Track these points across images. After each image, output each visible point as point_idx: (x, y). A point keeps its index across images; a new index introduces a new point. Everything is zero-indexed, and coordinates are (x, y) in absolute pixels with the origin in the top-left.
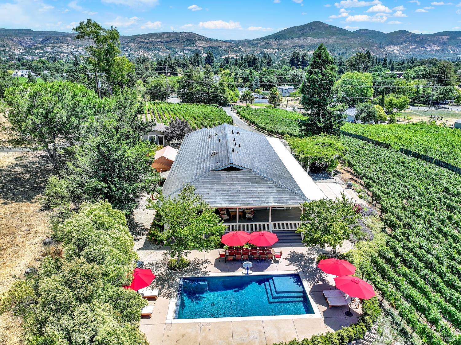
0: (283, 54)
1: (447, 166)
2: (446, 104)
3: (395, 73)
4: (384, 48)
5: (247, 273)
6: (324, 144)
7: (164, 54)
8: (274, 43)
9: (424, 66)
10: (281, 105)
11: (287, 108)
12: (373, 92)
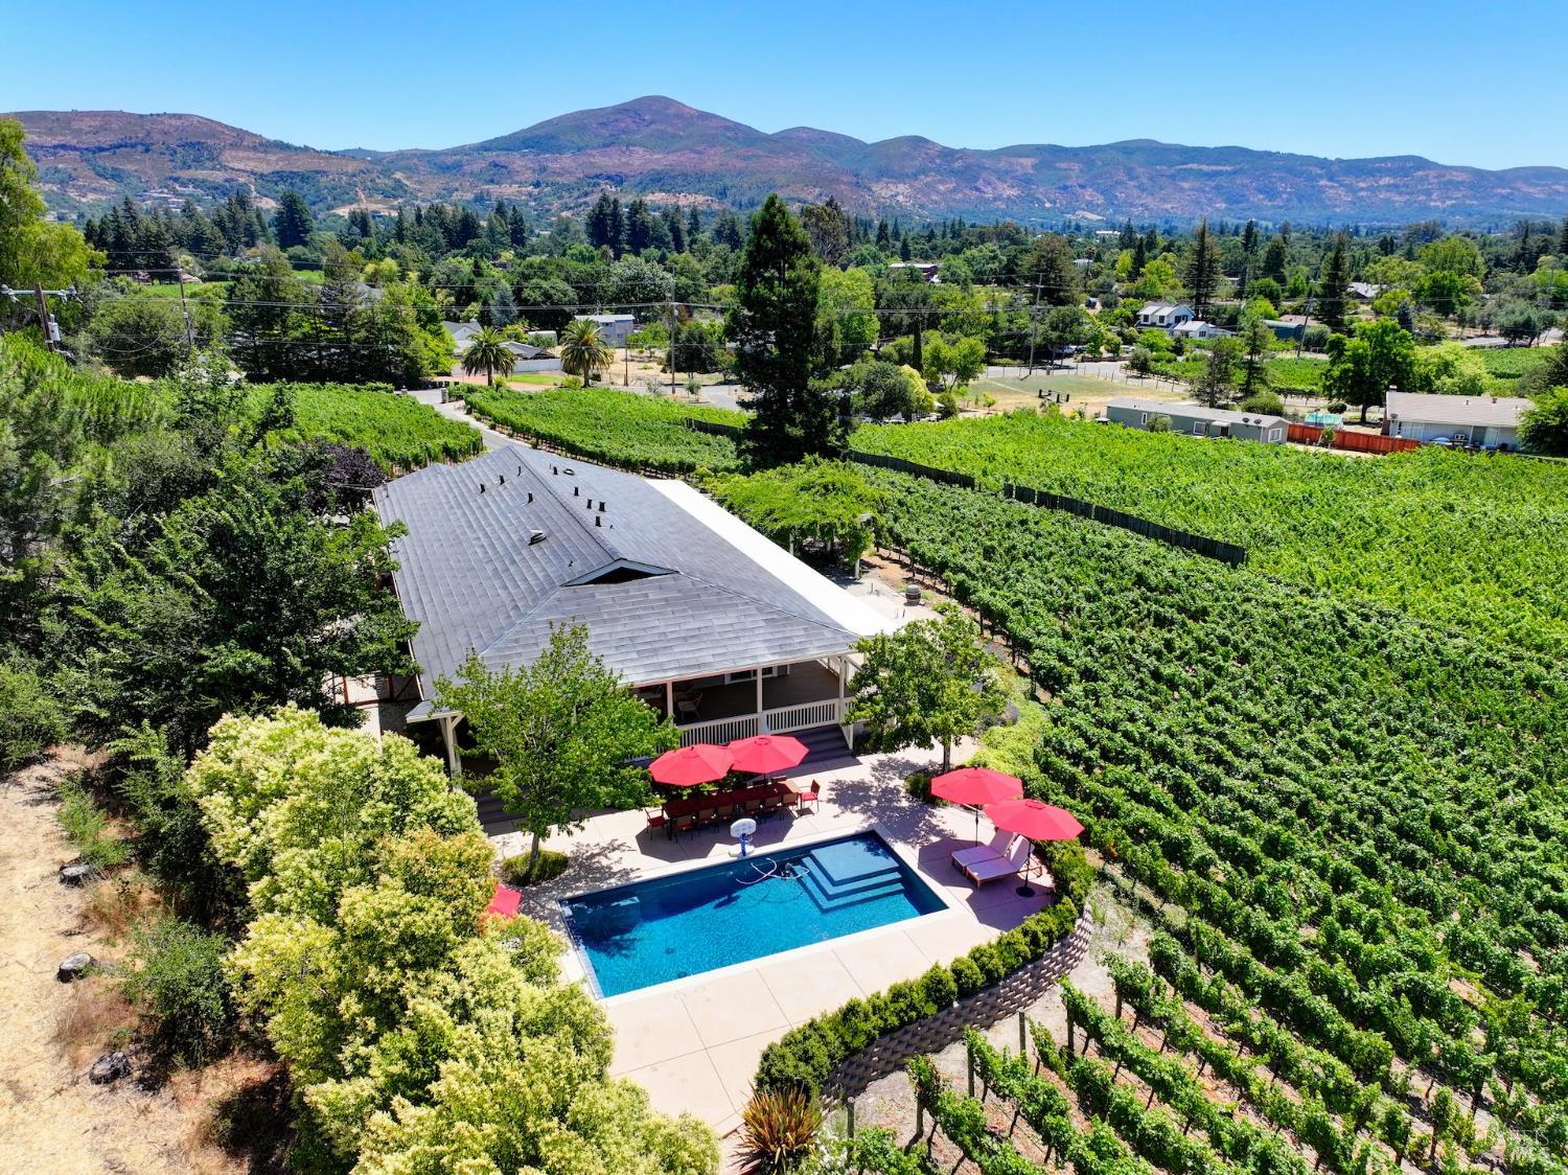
0: (556, 204)
1: (1124, 521)
2: (1069, 356)
3: (918, 266)
4: (869, 189)
5: (744, 852)
6: (826, 487)
7: (91, 196)
8: (518, 162)
9: (990, 245)
10: (605, 377)
11: (626, 384)
12: (877, 325)
